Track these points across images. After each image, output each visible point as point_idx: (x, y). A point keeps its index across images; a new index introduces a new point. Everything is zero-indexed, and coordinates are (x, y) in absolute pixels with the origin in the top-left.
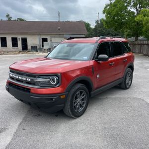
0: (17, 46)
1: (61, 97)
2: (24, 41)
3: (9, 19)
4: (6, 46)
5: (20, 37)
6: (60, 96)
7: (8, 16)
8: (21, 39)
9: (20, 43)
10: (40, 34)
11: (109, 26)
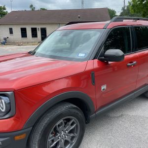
0: (37, 37)
1: (17, 138)
2: (44, 31)
3: (33, 9)
4: (26, 37)
5: (39, 27)
6: (13, 137)
7: (31, 6)
8: (40, 29)
9: (39, 33)
10: (59, 24)
11: (136, 10)
